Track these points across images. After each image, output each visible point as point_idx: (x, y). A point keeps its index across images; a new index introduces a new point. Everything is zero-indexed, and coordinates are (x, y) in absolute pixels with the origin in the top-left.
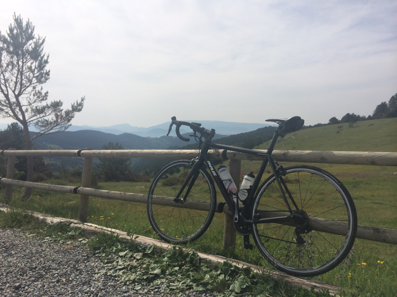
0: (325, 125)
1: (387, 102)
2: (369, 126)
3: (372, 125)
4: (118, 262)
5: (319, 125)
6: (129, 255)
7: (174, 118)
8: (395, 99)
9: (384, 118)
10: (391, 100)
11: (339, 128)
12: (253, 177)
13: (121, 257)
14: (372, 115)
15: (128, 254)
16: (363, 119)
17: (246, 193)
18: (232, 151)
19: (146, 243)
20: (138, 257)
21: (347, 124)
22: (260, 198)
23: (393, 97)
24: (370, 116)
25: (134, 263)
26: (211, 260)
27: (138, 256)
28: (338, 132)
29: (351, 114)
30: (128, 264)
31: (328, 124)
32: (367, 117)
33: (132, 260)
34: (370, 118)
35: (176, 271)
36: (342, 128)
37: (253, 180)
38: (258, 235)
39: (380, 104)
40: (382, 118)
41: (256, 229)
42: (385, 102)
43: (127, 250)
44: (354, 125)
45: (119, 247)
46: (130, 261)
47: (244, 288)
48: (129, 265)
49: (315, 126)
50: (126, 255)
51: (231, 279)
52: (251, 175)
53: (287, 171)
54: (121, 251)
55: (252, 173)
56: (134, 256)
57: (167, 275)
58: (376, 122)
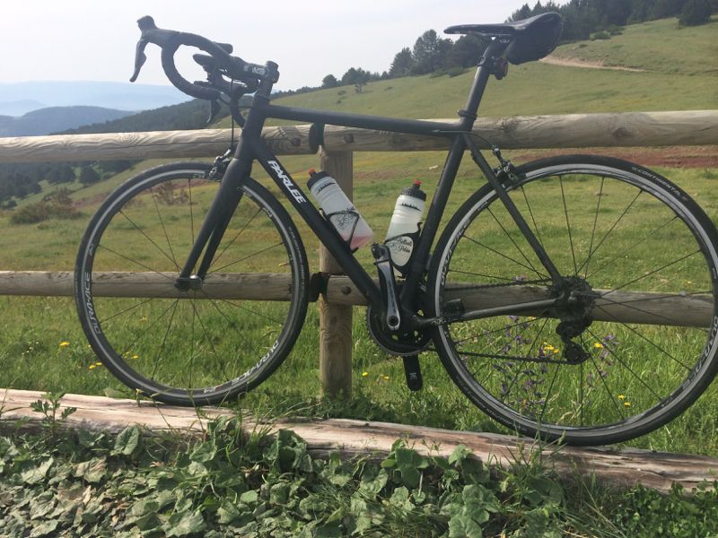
0: (315, 89)
1: (412, 49)
2: (386, 90)
3: (390, 88)
4: (26, 507)
5: (305, 90)
6: (62, 476)
7: (146, 23)
8: (423, 43)
9: (407, 75)
10: (417, 44)
11: (339, 94)
12: (422, 196)
13: (34, 486)
14: (388, 71)
15: (55, 474)
16: (376, 78)
17: (409, 244)
18: (341, 128)
19: (106, 424)
20: (94, 476)
21: (352, 87)
22: (450, 255)
23: (420, 39)
24: (385, 73)
25: (90, 500)
26: (342, 448)
27: (94, 470)
28: (339, 102)
29: (356, 68)
30: (68, 509)
31: (323, 88)
32: (381, 74)
33: (78, 492)
34: (386, 76)
35: (251, 505)
36: (345, 95)
37: (424, 207)
38: (457, 354)
39: (401, 51)
40: (405, 76)
41: (449, 339)
42: (408, 49)
43: (46, 459)
44: (364, 88)
45: (14, 451)
46: (72, 498)
47: (486, 523)
48: (73, 511)
49: (299, 91)
50: (48, 475)
51: (430, 497)
52: (417, 193)
53: (528, 175)
54: (27, 465)
55: (417, 186)
56: (79, 473)
57: (226, 525)
58: (395, 83)
